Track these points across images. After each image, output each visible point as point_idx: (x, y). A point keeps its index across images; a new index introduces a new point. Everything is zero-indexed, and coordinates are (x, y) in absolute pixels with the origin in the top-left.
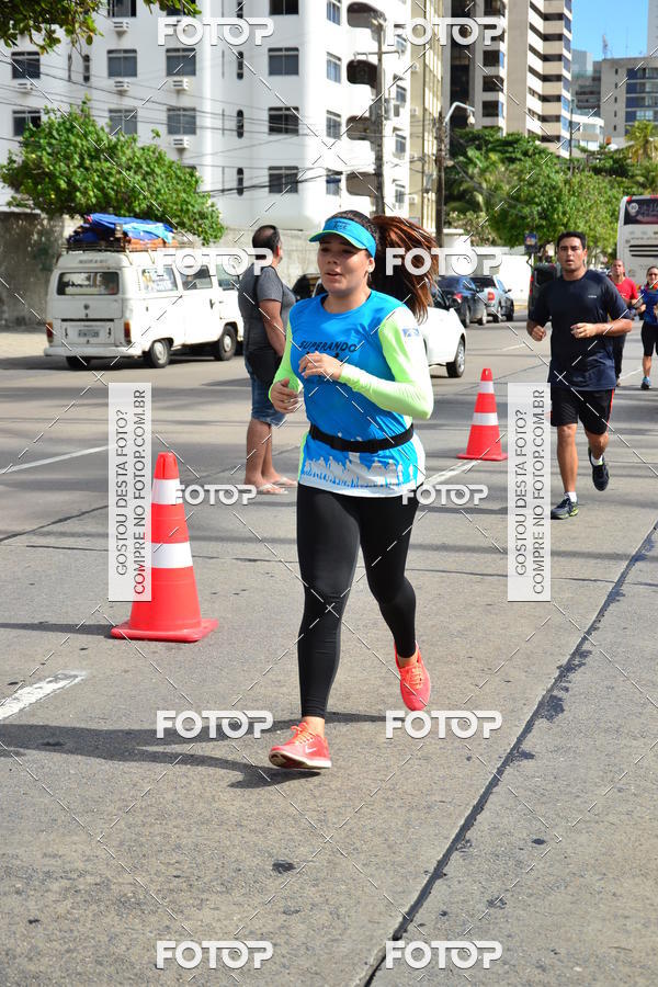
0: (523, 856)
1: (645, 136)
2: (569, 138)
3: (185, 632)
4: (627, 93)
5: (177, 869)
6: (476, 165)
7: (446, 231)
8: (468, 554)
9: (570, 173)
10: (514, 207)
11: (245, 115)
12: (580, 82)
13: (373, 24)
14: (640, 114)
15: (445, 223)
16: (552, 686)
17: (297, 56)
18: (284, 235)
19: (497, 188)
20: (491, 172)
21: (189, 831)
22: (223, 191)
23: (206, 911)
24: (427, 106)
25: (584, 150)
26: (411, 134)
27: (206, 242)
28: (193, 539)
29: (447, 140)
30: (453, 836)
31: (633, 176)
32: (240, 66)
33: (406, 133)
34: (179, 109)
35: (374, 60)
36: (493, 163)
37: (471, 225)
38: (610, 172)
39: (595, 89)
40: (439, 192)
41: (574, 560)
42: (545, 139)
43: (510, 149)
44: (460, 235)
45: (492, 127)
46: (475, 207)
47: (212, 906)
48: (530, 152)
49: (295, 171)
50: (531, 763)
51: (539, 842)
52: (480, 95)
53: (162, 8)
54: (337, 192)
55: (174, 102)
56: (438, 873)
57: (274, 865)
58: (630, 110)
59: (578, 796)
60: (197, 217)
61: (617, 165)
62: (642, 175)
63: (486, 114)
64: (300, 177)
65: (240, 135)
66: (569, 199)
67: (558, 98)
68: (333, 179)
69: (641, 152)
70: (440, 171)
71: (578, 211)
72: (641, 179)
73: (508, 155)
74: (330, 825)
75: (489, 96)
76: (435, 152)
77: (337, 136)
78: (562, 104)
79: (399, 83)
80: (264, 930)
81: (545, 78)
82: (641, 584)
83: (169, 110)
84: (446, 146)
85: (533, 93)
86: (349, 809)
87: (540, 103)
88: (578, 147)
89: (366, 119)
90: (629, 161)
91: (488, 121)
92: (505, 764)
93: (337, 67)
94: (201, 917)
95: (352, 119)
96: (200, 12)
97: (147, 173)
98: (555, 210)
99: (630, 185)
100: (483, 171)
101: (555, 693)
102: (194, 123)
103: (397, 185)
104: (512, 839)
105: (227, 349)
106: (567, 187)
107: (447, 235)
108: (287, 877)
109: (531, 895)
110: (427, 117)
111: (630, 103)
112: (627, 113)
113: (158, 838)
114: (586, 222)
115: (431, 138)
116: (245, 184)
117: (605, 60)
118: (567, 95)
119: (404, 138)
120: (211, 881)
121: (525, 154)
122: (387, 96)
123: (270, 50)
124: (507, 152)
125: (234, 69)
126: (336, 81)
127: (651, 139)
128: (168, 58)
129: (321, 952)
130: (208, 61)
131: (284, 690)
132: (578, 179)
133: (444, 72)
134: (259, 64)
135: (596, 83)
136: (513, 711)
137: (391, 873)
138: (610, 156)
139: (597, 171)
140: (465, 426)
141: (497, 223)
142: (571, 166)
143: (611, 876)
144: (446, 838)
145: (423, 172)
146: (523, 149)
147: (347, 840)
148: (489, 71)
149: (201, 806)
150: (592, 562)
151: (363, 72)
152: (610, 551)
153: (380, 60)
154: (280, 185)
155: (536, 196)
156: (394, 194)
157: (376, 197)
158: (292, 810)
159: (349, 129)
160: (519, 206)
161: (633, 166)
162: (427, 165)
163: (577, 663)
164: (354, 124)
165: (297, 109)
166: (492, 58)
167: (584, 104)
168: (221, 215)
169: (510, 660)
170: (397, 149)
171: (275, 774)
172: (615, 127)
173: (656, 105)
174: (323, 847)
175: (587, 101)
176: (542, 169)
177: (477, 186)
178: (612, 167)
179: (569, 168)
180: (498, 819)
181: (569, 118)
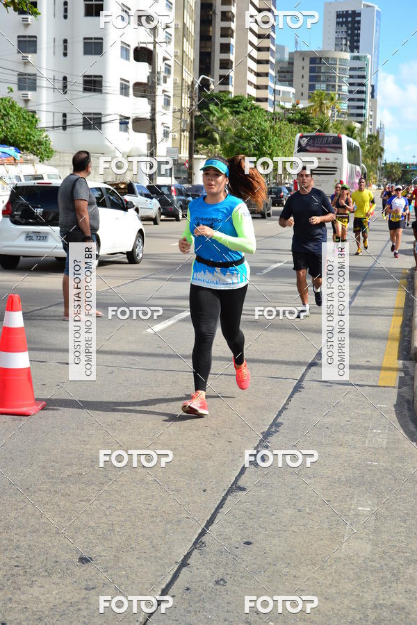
0: (238, 552)
1: (321, 100)
2: (273, 100)
3: (24, 410)
4: (310, 72)
5: (17, 561)
6: (214, 115)
7: (195, 156)
9: (274, 122)
11: (68, 80)
12: (281, 65)
14: (318, 86)
15: (195, 151)
16: (258, 445)
17: (102, 43)
19: (228, 130)
20: (224, 120)
21: (25, 537)
22: (53, 127)
23: (35, 588)
24: (184, 77)
25: (283, 108)
26: (174, 95)
27: (42, 160)
28: (30, 349)
29: (196, 99)
30: (194, 540)
31: (313, 125)
32: (65, 48)
33: (171, 94)
34: (26, 74)
35: (151, 47)
36: (226, 114)
37: (211, 153)
38: (299, 122)
39: (290, 70)
40: (191, 132)
41: (273, 366)
42: (258, 100)
43: (236, 106)
45: (225, 92)
46: (214, 142)
47: (39, 585)
48: (249, 108)
49: (100, 116)
50: (245, 493)
51: (248, 543)
52: (217, 71)
53: (15, 10)
54: (126, 130)
55: (22, 70)
56: (184, 564)
57: (80, 559)
58: (311, 83)
59: (273, 515)
60: (36, 144)
61: (303, 118)
62: (319, 124)
63: (221, 84)
64: (103, 120)
65: (65, 92)
66: (273, 138)
67: (267, 75)
68: (124, 122)
69: (318, 109)
70: (192, 118)
71: (279, 146)
72: (318, 127)
73: (235, 109)
74: (116, 533)
75: (224, 72)
76: (189, 106)
77: (127, 94)
78: (269, 78)
79: (167, 62)
80: (73, 600)
81: (259, 62)
82: (314, 381)
83: (19, 75)
84: (196, 102)
85: (251, 70)
86: (128, 523)
87: (255, 77)
88: (279, 105)
89: (145, 84)
90: (310, 115)
91: (223, 88)
92: (227, 495)
93: (128, 51)
94: (31, 592)
95: (137, 84)
96: (39, 14)
97: (4, 115)
98: (264, 145)
100: (219, 119)
101: (260, 449)
102: (35, 84)
103: (164, 127)
104: (231, 542)
106: (272, 130)
107: (196, 159)
108: (88, 567)
109: (242, 577)
110: (184, 84)
111: (312, 79)
112: (310, 85)
113: (5, 542)
114: (283, 153)
115: (186, 98)
116: (68, 124)
117: (296, 52)
118: (272, 73)
119: (169, 97)
120: (39, 569)
121: (246, 109)
122: (159, 70)
123: (85, 39)
124: (234, 107)
125: (62, 51)
126: (126, 59)
127: (325, 102)
128: (19, 41)
129: (109, 614)
130: (44, 43)
131: (88, 447)
132: (278, 126)
133: (195, 55)
134: (77, 47)
135: (291, 66)
136: (233, 461)
137: (154, 563)
138: (299, 111)
139: (290, 121)
141: (227, 151)
142: (274, 117)
143: (293, 565)
144: (189, 541)
145: (181, 119)
146: (245, 105)
147: (127, 542)
148: (224, 56)
149: (33, 521)
150: (284, 367)
151: (143, 54)
153: (155, 47)
154: (90, 125)
155: (252, 136)
156: (163, 132)
157: (151, 134)
158: (92, 524)
159: (134, 90)
160: (242, 141)
161: (313, 118)
162: (183, 114)
163: (273, 430)
164: (137, 87)
165: (101, 77)
166: (226, 48)
167: (283, 79)
168: (51, 143)
169: (232, 428)
170: (165, 104)
171: (81, 501)
172: (302, 94)
173: (328, 80)
174: (111, 547)
175: (285, 77)
176: (256, 119)
177: (215, 128)
178: (300, 119)
179: (273, 119)
180: (222, 529)
181: (273, 87)
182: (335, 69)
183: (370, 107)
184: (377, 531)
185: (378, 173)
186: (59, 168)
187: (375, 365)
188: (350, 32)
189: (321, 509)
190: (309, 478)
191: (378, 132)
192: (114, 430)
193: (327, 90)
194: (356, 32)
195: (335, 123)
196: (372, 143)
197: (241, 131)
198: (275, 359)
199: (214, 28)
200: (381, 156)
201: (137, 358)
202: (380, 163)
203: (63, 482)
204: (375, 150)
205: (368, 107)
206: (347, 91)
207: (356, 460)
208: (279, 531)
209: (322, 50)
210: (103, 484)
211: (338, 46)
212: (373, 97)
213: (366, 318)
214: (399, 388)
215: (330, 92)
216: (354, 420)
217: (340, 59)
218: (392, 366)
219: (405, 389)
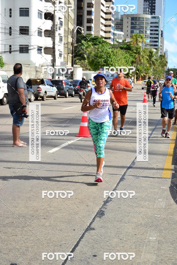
0: (90, 260)
1: (136, 38)
2: (113, 38)
4: (131, 25)
6: (84, 46)
7: (74, 66)
8: (77, 166)
9: (113, 49)
10: (96, 59)
11: (12, 29)
12: (117, 21)
13: (52, 2)
14: (135, 31)
15: (74, 63)
16: (101, 207)
18: (24, 66)
20: (89, 48)
22: (5, 52)
24: (69, 27)
25: (118, 42)
26: (64, 36)
29: (75, 38)
31: (133, 50)
32: (11, 13)
33: (63, 35)
35: (53, 13)
36: (90, 45)
37: (83, 64)
38: (126, 49)
39: (121, 23)
40: (72, 54)
41: (110, 168)
42: (106, 38)
43: (95, 41)
44: (79, 67)
45: (89, 34)
46: (84, 59)
48: (101, 42)
49: (28, 46)
50: (94, 231)
51: (95, 256)
52: (86, 24)
54: (41, 53)
57: (11, 264)
58: (132, 30)
59: (108, 241)
61: (128, 47)
62: (135, 50)
63: (88, 30)
64: (29, 49)
65: (10, 35)
66: (113, 57)
67: (110, 26)
68: (39, 49)
69: (135, 43)
70: (73, 47)
71: (116, 60)
72: (135, 51)
74: (29, 251)
75: (89, 25)
76: (71, 41)
77: (41, 36)
78: (111, 28)
79: (60, 20)
81: (106, 20)
82: (130, 175)
84: (75, 39)
85: (102, 24)
86: (36, 246)
87: (104, 27)
88: (116, 41)
89: (50, 31)
90: (131, 46)
91: (88, 32)
92: (85, 232)
93: (41, 14)
95: (46, 31)
98: (108, 60)
99: (132, 53)
100: (87, 48)
101: (102, 209)
103: (60, 51)
104: (87, 255)
105: (5, 102)
106: (112, 53)
107: (75, 67)
110: (69, 31)
111: (132, 28)
112: (131, 31)
114: (118, 64)
115: (70, 37)
116: (12, 50)
117: (124, 15)
118: (113, 25)
119: (62, 37)
121: (100, 43)
122: (56, 24)
123: (20, 8)
124: (94, 42)
125: (9, 14)
126: (41, 19)
127: (138, 39)
131: (17, 209)
132: (116, 51)
133: (74, 17)
134: (16, 13)
135: (122, 21)
136: (89, 215)
138: (126, 44)
139: (122, 48)
140: (78, 126)
141: (91, 64)
142: (113, 46)
145: (68, 47)
146: (99, 41)
148: (89, 17)
150: (116, 169)
151: (49, 16)
152: (121, 166)
154: (23, 50)
155: (103, 56)
156: (59, 54)
157: (53, 55)
158: (18, 247)
159: (45, 34)
160: (97, 58)
161: (133, 47)
162: (69, 45)
163: (109, 200)
164: (46, 32)
165: (28, 27)
166: (90, 13)
167: (118, 28)
168: (3, 60)
169: (89, 199)
170: (60, 40)
171: (13, 236)
172: (127, 35)
173: (140, 29)
174: (26, 259)
175: (119, 27)
176: (104, 47)
177: (85, 52)
178: (126, 47)
179: (113, 47)
180: (82, 249)
181: (113, 32)
182: (143, 23)
183: (161, 41)
184: (159, 249)
185: (165, 74)
186: (7, 72)
187: (161, 168)
188: (150, 5)
189: (131, 238)
190: (126, 223)
191: (165, 54)
192: (30, 200)
193: (140, 33)
194: (154, 5)
195: (144, 49)
196: (162, 59)
197: (98, 53)
198: (111, 165)
199: (84, 3)
200: (166, 65)
201: (43, 165)
202: (166, 69)
203: (4, 227)
204: (163, 63)
205: (159, 41)
206: (149, 33)
207: (150, 214)
208: (110, 249)
209: (137, 13)
210: (24, 227)
211: (145, 12)
212: (162, 36)
213: (157, 145)
214: (172, 178)
215: (141, 34)
216: (149, 195)
217: (146, 18)
218: (169, 168)
219: (175, 179)
